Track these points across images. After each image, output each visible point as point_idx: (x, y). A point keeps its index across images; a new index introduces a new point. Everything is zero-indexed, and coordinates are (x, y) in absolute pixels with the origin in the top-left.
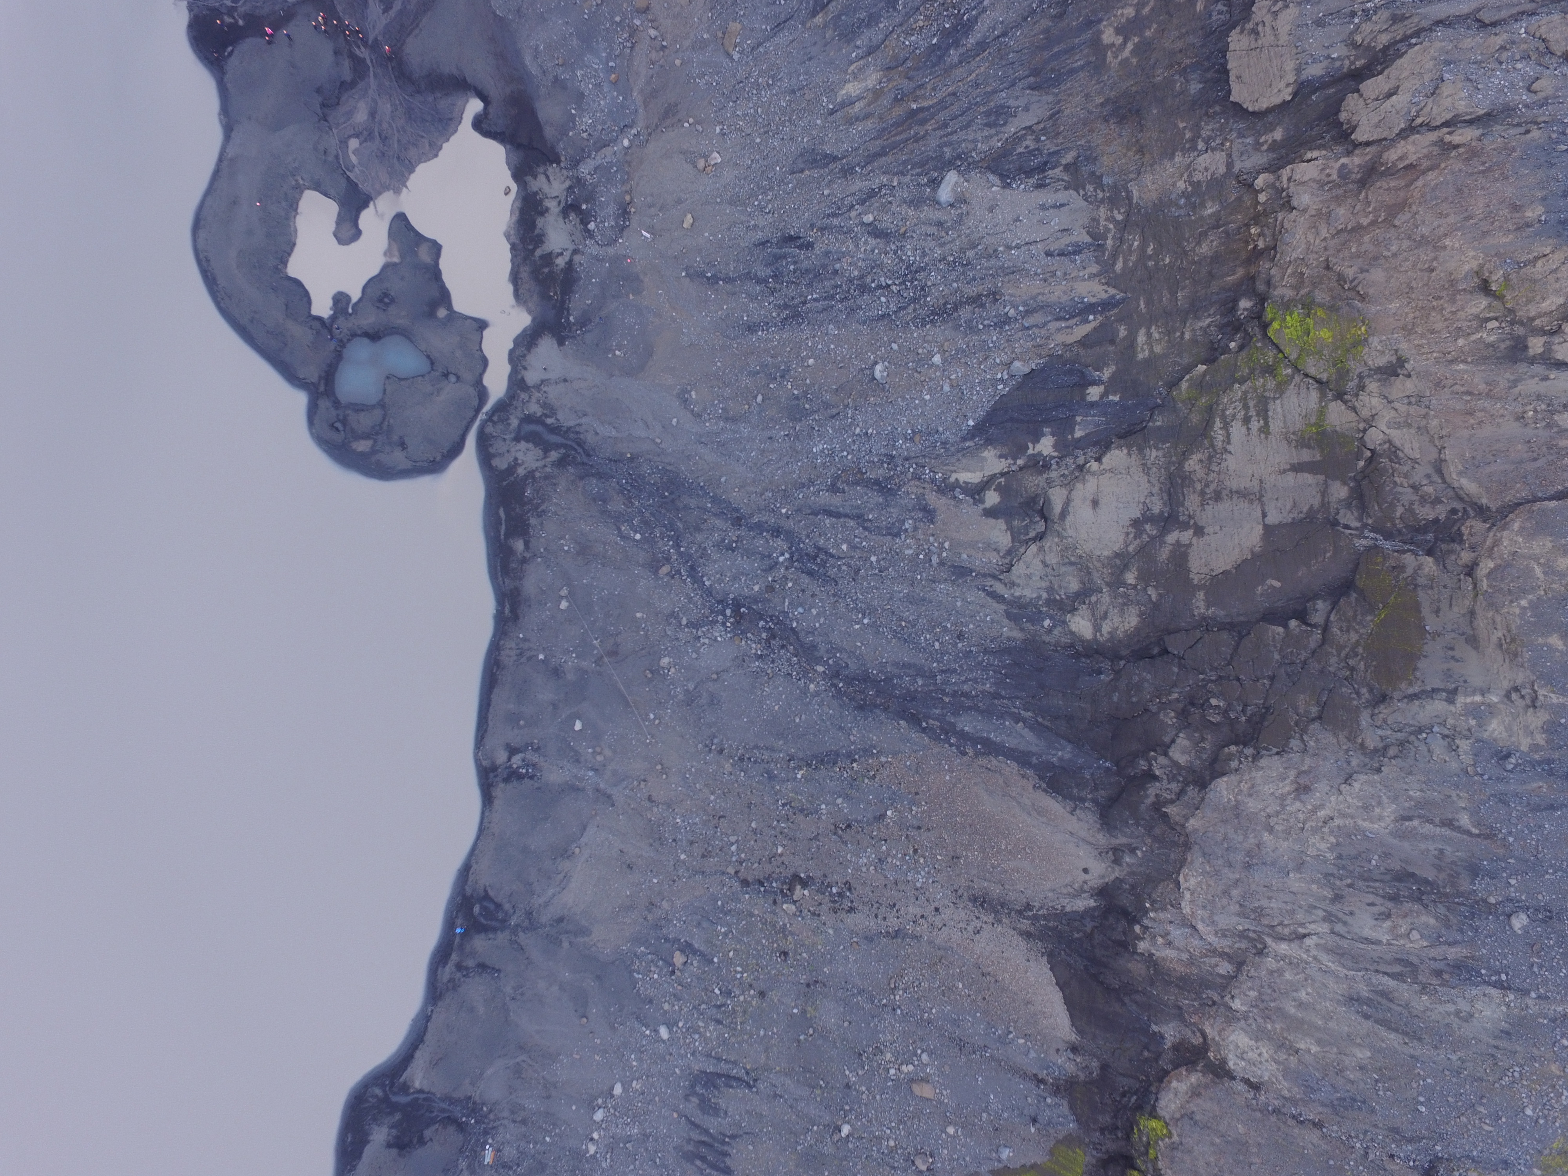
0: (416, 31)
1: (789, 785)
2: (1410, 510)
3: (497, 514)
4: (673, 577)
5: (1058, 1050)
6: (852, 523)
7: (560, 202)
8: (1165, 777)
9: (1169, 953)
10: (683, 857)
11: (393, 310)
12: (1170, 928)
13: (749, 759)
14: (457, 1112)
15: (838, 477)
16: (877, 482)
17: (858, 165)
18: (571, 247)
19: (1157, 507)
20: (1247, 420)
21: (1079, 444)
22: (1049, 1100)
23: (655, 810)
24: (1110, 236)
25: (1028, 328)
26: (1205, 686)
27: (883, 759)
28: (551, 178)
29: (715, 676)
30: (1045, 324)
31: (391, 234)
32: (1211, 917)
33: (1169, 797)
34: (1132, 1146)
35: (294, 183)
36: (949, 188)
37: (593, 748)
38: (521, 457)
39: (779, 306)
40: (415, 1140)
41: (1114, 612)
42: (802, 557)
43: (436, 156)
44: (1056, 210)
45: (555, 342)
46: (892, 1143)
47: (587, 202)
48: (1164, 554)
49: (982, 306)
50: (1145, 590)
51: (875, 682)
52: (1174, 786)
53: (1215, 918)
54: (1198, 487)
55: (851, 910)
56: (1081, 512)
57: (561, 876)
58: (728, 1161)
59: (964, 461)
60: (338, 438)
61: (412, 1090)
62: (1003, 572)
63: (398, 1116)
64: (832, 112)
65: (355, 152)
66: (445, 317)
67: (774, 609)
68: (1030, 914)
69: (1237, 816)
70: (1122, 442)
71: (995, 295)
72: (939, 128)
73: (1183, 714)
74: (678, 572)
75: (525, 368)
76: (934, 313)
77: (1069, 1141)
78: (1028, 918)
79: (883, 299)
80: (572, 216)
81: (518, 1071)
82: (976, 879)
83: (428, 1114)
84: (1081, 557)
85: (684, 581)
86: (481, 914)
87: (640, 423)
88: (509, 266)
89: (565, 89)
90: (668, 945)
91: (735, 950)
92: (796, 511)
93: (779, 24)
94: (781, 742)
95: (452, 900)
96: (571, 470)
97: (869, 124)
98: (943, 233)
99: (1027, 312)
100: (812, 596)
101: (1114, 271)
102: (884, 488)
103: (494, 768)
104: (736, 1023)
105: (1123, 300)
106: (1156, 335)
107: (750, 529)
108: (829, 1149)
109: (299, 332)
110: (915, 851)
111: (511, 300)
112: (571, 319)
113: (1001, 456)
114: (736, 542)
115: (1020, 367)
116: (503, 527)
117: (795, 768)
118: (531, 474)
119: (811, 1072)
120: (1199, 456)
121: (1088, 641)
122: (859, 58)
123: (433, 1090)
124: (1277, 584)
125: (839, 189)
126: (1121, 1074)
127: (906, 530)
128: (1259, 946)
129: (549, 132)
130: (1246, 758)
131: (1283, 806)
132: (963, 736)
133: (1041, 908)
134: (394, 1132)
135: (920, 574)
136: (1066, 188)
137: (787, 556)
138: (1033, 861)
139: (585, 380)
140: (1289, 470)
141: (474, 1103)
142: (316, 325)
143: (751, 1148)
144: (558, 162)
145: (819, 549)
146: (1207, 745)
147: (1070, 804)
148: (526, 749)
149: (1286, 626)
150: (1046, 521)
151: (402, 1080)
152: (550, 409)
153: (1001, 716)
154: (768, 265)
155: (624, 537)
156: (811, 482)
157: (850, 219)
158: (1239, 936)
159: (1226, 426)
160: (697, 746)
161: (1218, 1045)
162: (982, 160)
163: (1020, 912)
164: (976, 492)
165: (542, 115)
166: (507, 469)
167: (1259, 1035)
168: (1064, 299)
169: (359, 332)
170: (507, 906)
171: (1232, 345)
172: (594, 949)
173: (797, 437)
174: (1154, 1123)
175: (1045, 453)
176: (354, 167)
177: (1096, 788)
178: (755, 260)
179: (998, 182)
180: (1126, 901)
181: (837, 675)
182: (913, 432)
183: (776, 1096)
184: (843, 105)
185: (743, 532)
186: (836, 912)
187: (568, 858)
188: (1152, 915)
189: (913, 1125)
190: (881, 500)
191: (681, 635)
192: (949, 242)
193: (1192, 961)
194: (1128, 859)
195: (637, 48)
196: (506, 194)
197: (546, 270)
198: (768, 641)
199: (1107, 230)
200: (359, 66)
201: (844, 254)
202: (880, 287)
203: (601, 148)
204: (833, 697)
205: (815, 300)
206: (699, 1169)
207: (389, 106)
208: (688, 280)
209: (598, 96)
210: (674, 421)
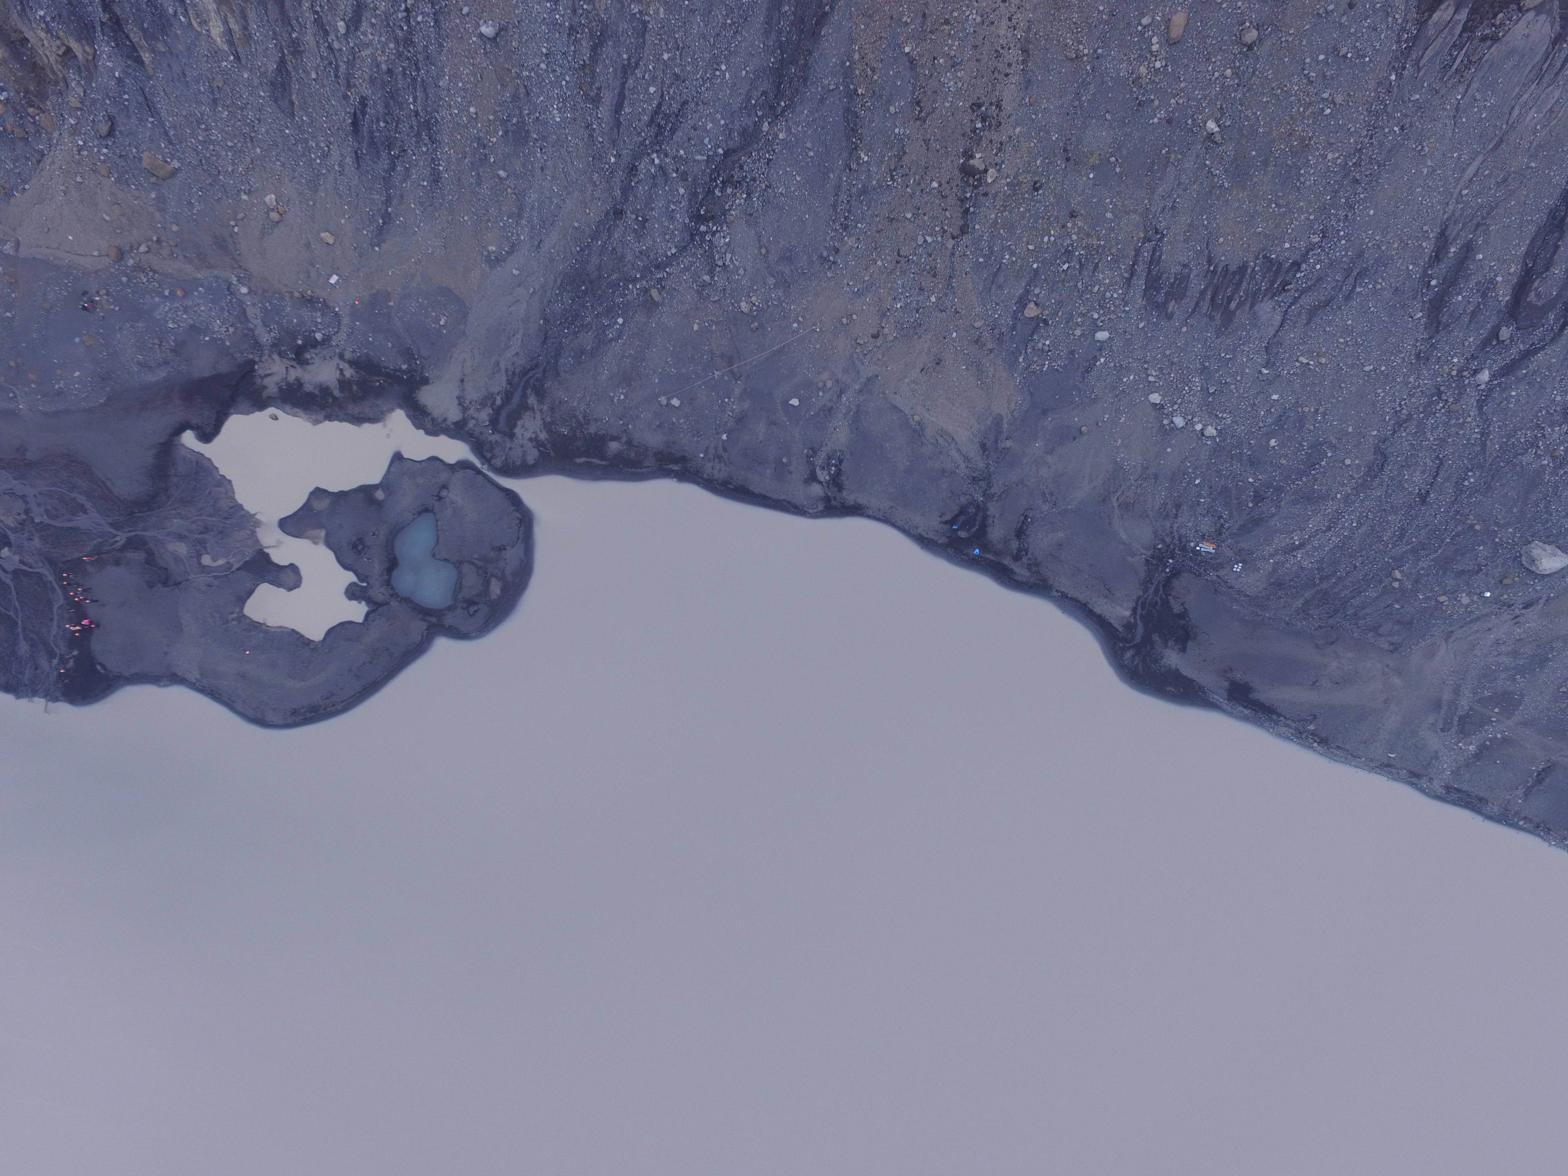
0: (109, 483)
1: (874, 169)
3: (580, 465)
4: (664, 287)
6: (630, 82)
7: (292, 366)
10: (933, 299)
11: (370, 540)
13: (846, 218)
14: (1160, 577)
15: (586, 95)
16: (594, 48)
17: (290, 35)
18: (336, 360)
23: (886, 330)
27: (856, 56)
28: (268, 372)
29: (763, 251)
31: (298, 536)
35: (235, 623)
37: (819, 389)
38: (529, 434)
39: (417, 142)
40: (1182, 622)
42: (658, 141)
43: (230, 481)
45: (424, 387)
46: (1228, 72)
47: (296, 339)
51: (783, 63)
55: (999, 106)
57: (941, 440)
58: (1233, 268)
60: (484, 610)
61: (1132, 620)
63: (1156, 637)
64: (238, 58)
65: (214, 560)
66: (384, 492)
67: (704, 172)
74: (660, 280)
75: (445, 420)
79: (420, 19)
80: (307, 355)
81: (1126, 507)
83: (1157, 607)
85: (669, 275)
86: (968, 530)
87: (513, 308)
88: (346, 425)
89: (184, 343)
90: (1019, 326)
91: (1028, 244)
92: (614, 146)
93: (148, 105)
94: (832, 176)
95: (950, 558)
96: (548, 384)
97: (252, 15)
100: (695, 130)
102: (600, 40)
103: (827, 499)
104: (1099, 246)
107: (626, 200)
108: (1229, 149)
109: (376, 633)
110: (947, 22)
111: (378, 427)
112: (404, 367)
114: (637, 217)
116: (594, 460)
117: (858, 164)
118: (547, 426)
119: (1153, 163)
122: (186, 14)
123: (1135, 597)
125: (312, 62)
127: (640, 13)
129: (224, 367)
134: (1171, 643)
137: (655, 156)
139: (464, 360)
141: (1153, 557)
142: (372, 616)
143: (1221, 240)
144: (255, 363)
145: (652, 121)
148: (812, 463)
151: (1120, 629)
152: (487, 400)
154: (378, 155)
155: (619, 336)
156: (588, 126)
157: (340, 50)
160: (829, 279)
165: (207, 374)
166: (539, 450)
169: (386, 577)
170: (963, 500)
172: (1016, 414)
173: (544, 139)
176: (229, 563)
178: (373, 170)
181: (772, 108)
183: (1173, 208)
184: (231, 43)
185: (628, 207)
186: (1000, 123)
187: (923, 430)
189: (1211, 44)
190: (610, 43)
191: (721, 285)
195: (156, 267)
196: (276, 419)
197: (355, 388)
198: (734, 185)
200: (133, 544)
201: (374, 60)
202: (407, 19)
203: (246, 317)
204: (792, 112)
205: (415, 101)
206: (1240, 305)
207: (175, 521)
208: (383, 245)
209: (195, 311)
210: (515, 272)
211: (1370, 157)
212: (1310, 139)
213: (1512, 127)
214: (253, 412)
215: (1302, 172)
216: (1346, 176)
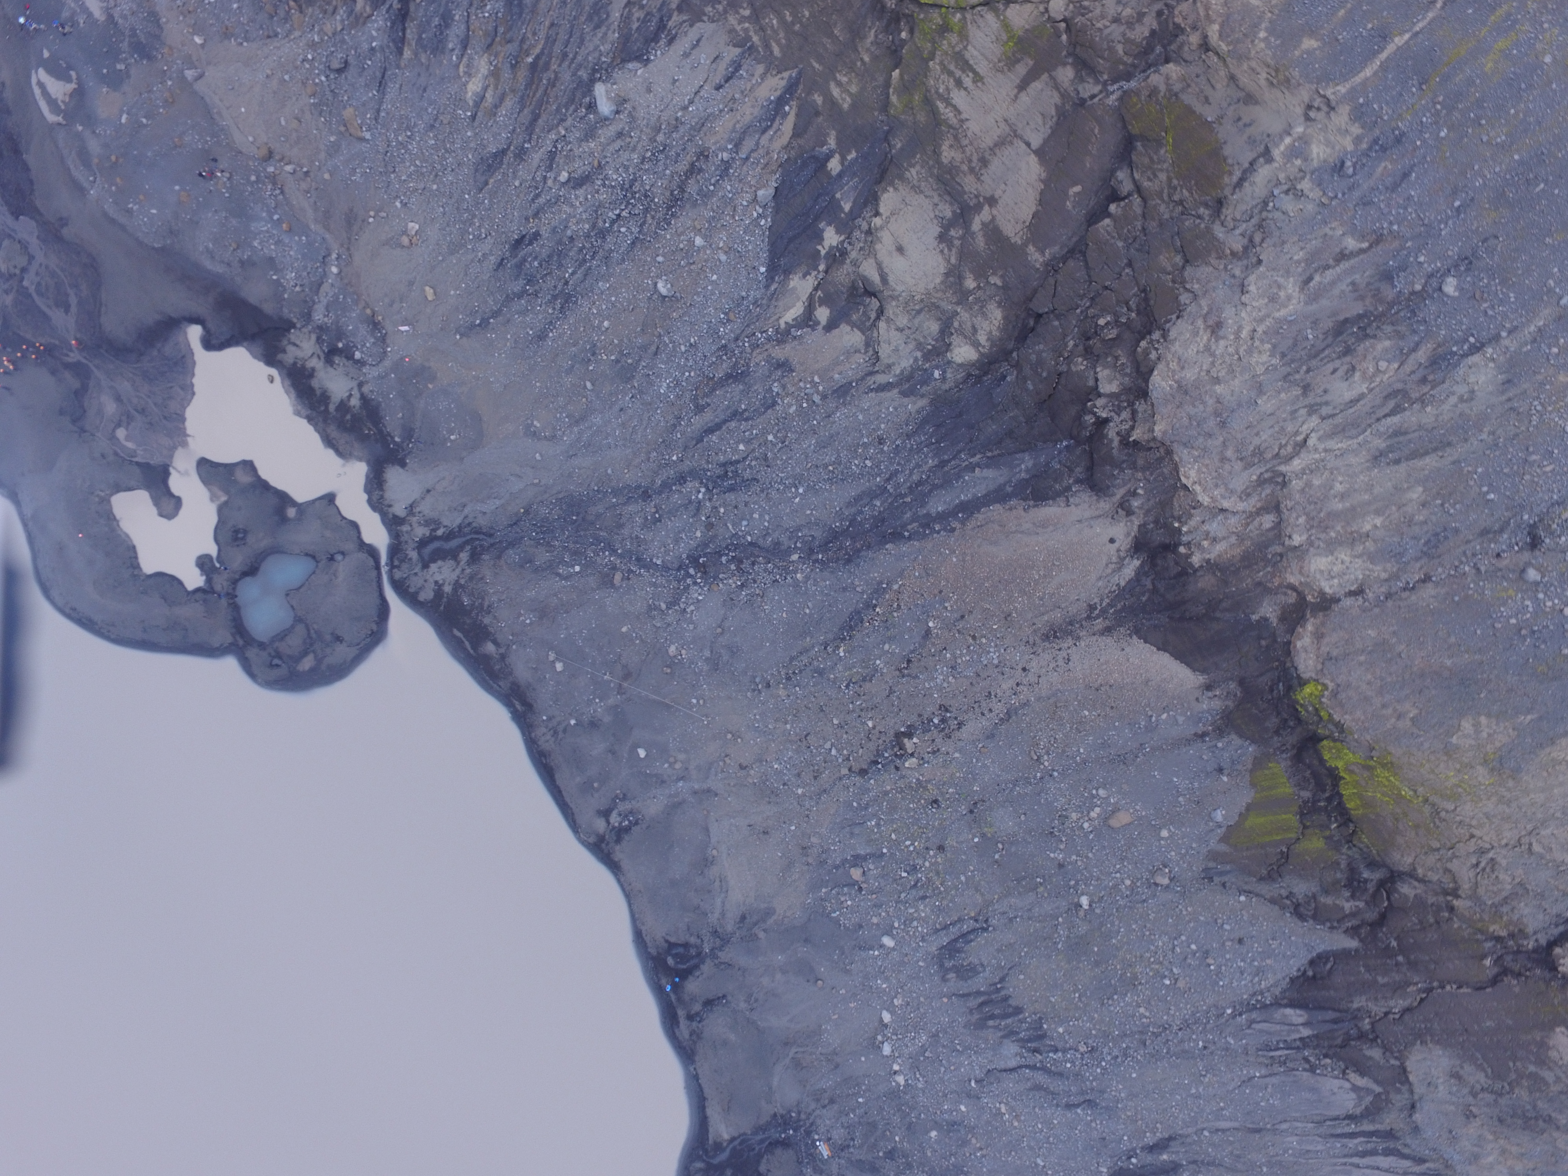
0: (103, 309)
1: (840, 667)
2: (1127, 41)
3: (454, 636)
4: (629, 579)
5: (1197, 699)
6: (733, 424)
7: (319, 356)
8: (1113, 414)
9: (1220, 547)
10: (800, 791)
11: (251, 539)
12: (1206, 527)
13: (794, 673)
14: (774, 1135)
15: (696, 397)
16: (729, 376)
17: (525, 142)
18: (354, 384)
19: (947, 211)
20: (959, 83)
21: (854, 215)
22: (1220, 745)
23: (752, 772)
24: (751, 33)
25: (747, 158)
26: (1086, 317)
27: (896, 587)
28: (298, 342)
29: (719, 630)
30: (757, 144)
31: (205, 481)
32: (1227, 489)
33: (1127, 427)
34: (1307, 723)
35: (97, 499)
36: (605, 100)
37: (667, 761)
38: (439, 578)
39: (550, 302)
41: (979, 321)
42: (715, 482)
43: (194, 394)
44: (698, 49)
45: (398, 468)
46: (1128, 882)
47: (340, 340)
48: (980, 242)
49: (701, 170)
50: (988, 283)
51: (845, 532)
52: (1125, 415)
53: (1231, 486)
54: (965, 168)
55: (960, 725)
56: (896, 266)
57: (717, 883)
58: (1013, 1002)
59: (780, 303)
60: (283, 671)
61: (725, 1144)
62: (874, 364)
64: (474, 117)
65: (128, 438)
66: (297, 514)
67: (725, 539)
68: (1097, 612)
69: (1186, 393)
70: (883, 184)
71: (703, 154)
72: (563, 61)
73: (1088, 352)
74: (630, 571)
75: (390, 506)
76: (669, 208)
77: (1258, 763)
78: (1098, 617)
79: (623, 230)
80: (337, 359)
81: (797, 1065)
82: (1035, 621)
83: (751, 1153)
84: (922, 300)
85: (640, 575)
86: (677, 963)
87: (512, 478)
88: (317, 436)
89: (254, 264)
90: (841, 870)
91: (894, 831)
92: (684, 450)
93: (381, 82)
94: (808, 639)
95: (646, 969)
96: (485, 557)
97: (508, 103)
98: (628, 140)
99: (736, 146)
100: (746, 505)
101: (776, 58)
102: (736, 376)
103: (601, 839)
104: (937, 888)
105: (800, 73)
106: (844, 79)
107: (660, 493)
108: (1083, 928)
109: (190, 612)
110: (974, 637)
111: (339, 461)
112: (397, 439)
113: (804, 276)
114: (657, 512)
115: (765, 193)
116: (467, 643)
117: (834, 651)
118: (457, 585)
119: (1024, 878)
120: (947, 143)
121: (978, 361)
122: (460, 58)
123: (741, 1131)
124: (1078, 189)
125: (525, 172)
126: (1257, 676)
127: (778, 393)
128: (1280, 480)
129: (268, 308)
130: (1158, 342)
131: (1213, 355)
132: (942, 517)
133: (1102, 600)
135: (814, 419)
136: (691, 26)
137: (703, 490)
138: (1067, 568)
139: (444, 478)
140: (1018, 93)
141: (782, 1116)
142: (199, 595)
143: (1022, 977)
144: (293, 326)
145: (724, 465)
146: (1123, 360)
147: (1061, 501)
148: (616, 804)
149: (1109, 215)
150: (876, 297)
151: (711, 1142)
152: (433, 523)
153: (959, 476)
154: (517, 278)
155: (566, 578)
156: (679, 418)
157: (551, 188)
158: (1259, 485)
159: (948, 102)
160: (746, 696)
161: (1307, 584)
162: (614, 58)
163: (1089, 618)
164: (807, 320)
165: (253, 300)
166: (435, 596)
167: (1331, 547)
168: (756, 111)
169: (237, 577)
170: (693, 940)
171: (904, 35)
172: (786, 921)
173: (641, 392)
174: (1308, 690)
175: (835, 244)
176: (135, 451)
177: (1071, 470)
178: (505, 282)
179: (638, 65)
180: (1159, 537)
181: (811, 551)
182: (726, 314)
183: (1011, 920)
184: (477, 104)
185: (656, 500)
186: (950, 737)
187: (712, 863)
188: (1184, 529)
189: (1133, 853)
190: (741, 387)
191: (669, 619)
192: (638, 142)
193: (1241, 538)
194: (1136, 503)
195: (286, 190)
196: (272, 382)
197: (348, 417)
198: (739, 569)
199: (746, 30)
200: (79, 370)
201: (567, 220)
202: (613, 222)
203: (319, 289)
204: (821, 570)
205: (573, 274)
206: (996, 1027)
207: (126, 383)
208: (465, 339)
209: (284, 251)
210: (538, 456)
211: (1168, 1040)
212: (1140, 983)
213: (1274, 1131)
214: (259, 360)
215: (1116, 997)
216: (1141, 1033)
